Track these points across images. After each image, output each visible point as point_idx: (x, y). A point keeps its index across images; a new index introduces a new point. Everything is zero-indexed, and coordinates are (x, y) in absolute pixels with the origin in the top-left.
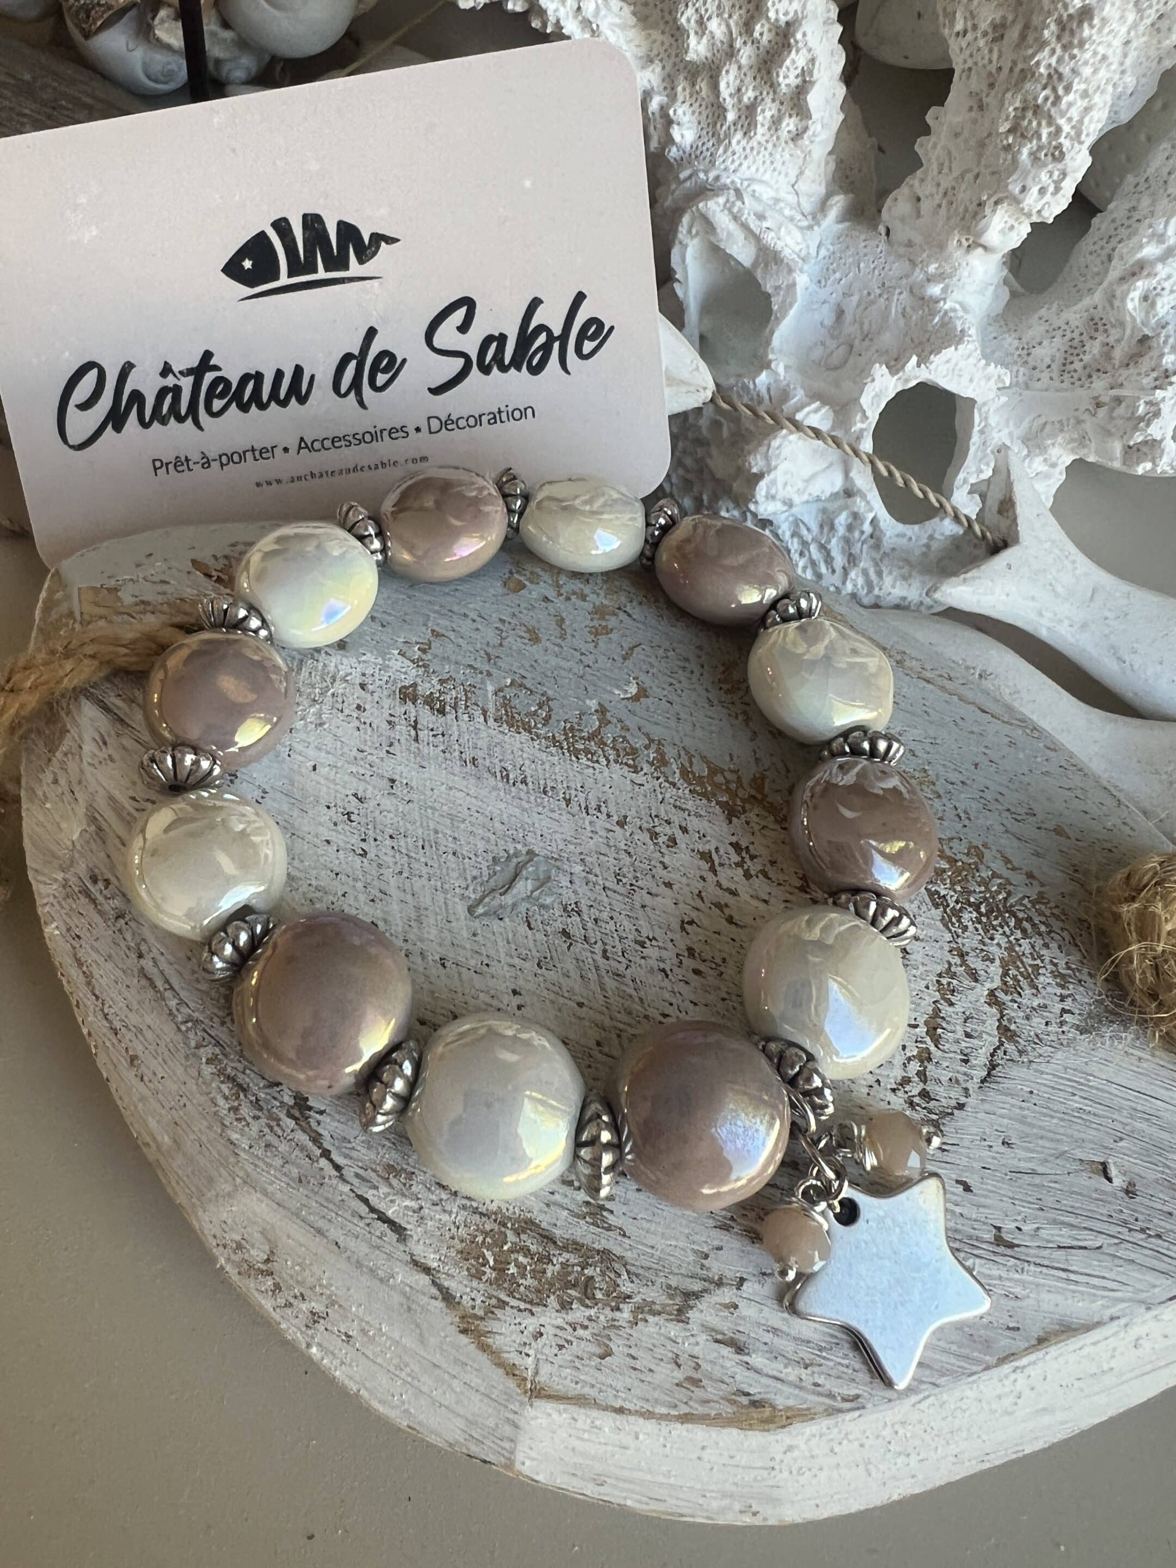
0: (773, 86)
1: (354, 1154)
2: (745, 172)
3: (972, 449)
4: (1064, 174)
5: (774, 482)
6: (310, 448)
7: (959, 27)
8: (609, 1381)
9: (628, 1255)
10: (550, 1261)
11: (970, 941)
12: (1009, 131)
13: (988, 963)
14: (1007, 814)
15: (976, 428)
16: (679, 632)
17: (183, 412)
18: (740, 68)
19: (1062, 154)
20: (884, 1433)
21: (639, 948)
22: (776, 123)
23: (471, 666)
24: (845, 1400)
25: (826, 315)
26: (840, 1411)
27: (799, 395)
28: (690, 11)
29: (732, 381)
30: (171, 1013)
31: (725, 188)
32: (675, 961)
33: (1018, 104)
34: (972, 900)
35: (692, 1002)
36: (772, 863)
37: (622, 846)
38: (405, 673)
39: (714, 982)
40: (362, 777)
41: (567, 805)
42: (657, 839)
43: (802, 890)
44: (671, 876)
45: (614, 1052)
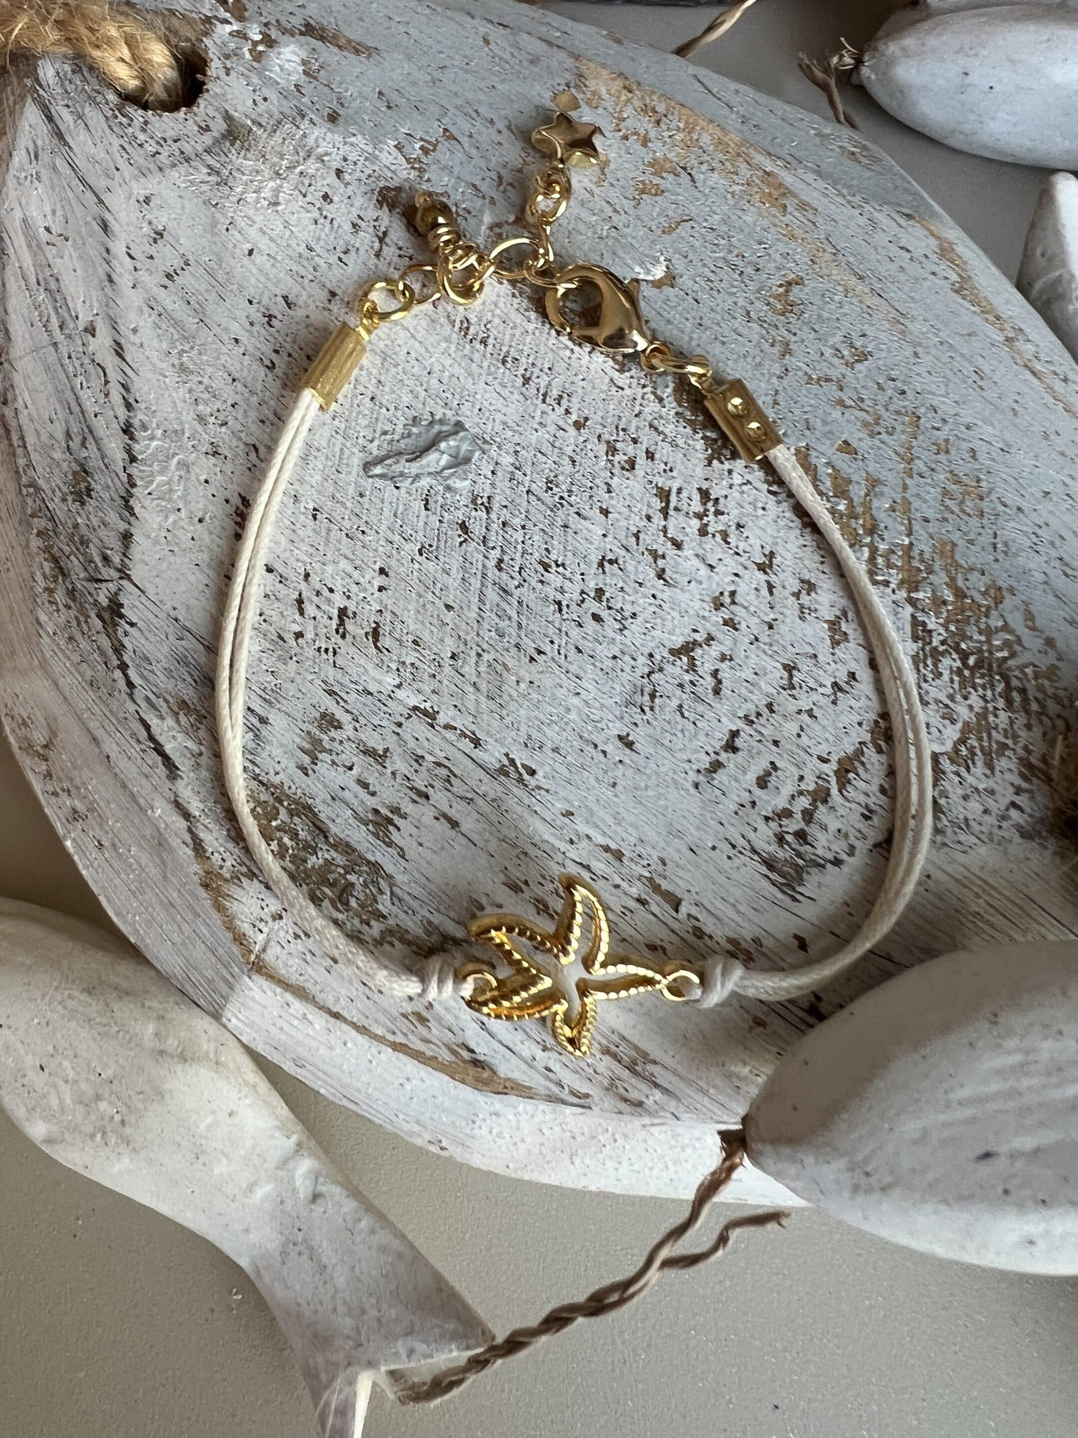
1: (151, 677)
8: (335, 985)
9: (399, 876)
10: (314, 853)
13: (947, 722)
14: (1057, 564)
21: (540, 569)
23: (474, 186)
24: (572, 1093)
26: (563, 1102)
34: (963, 646)
35: (577, 648)
36: (739, 526)
37: (569, 450)
38: (394, 172)
39: (611, 634)
40: (300, 280)
41: (524, 385)
42: (613, 455)
43: (762, 568)
44: (612, 502)
45: (466, 670)
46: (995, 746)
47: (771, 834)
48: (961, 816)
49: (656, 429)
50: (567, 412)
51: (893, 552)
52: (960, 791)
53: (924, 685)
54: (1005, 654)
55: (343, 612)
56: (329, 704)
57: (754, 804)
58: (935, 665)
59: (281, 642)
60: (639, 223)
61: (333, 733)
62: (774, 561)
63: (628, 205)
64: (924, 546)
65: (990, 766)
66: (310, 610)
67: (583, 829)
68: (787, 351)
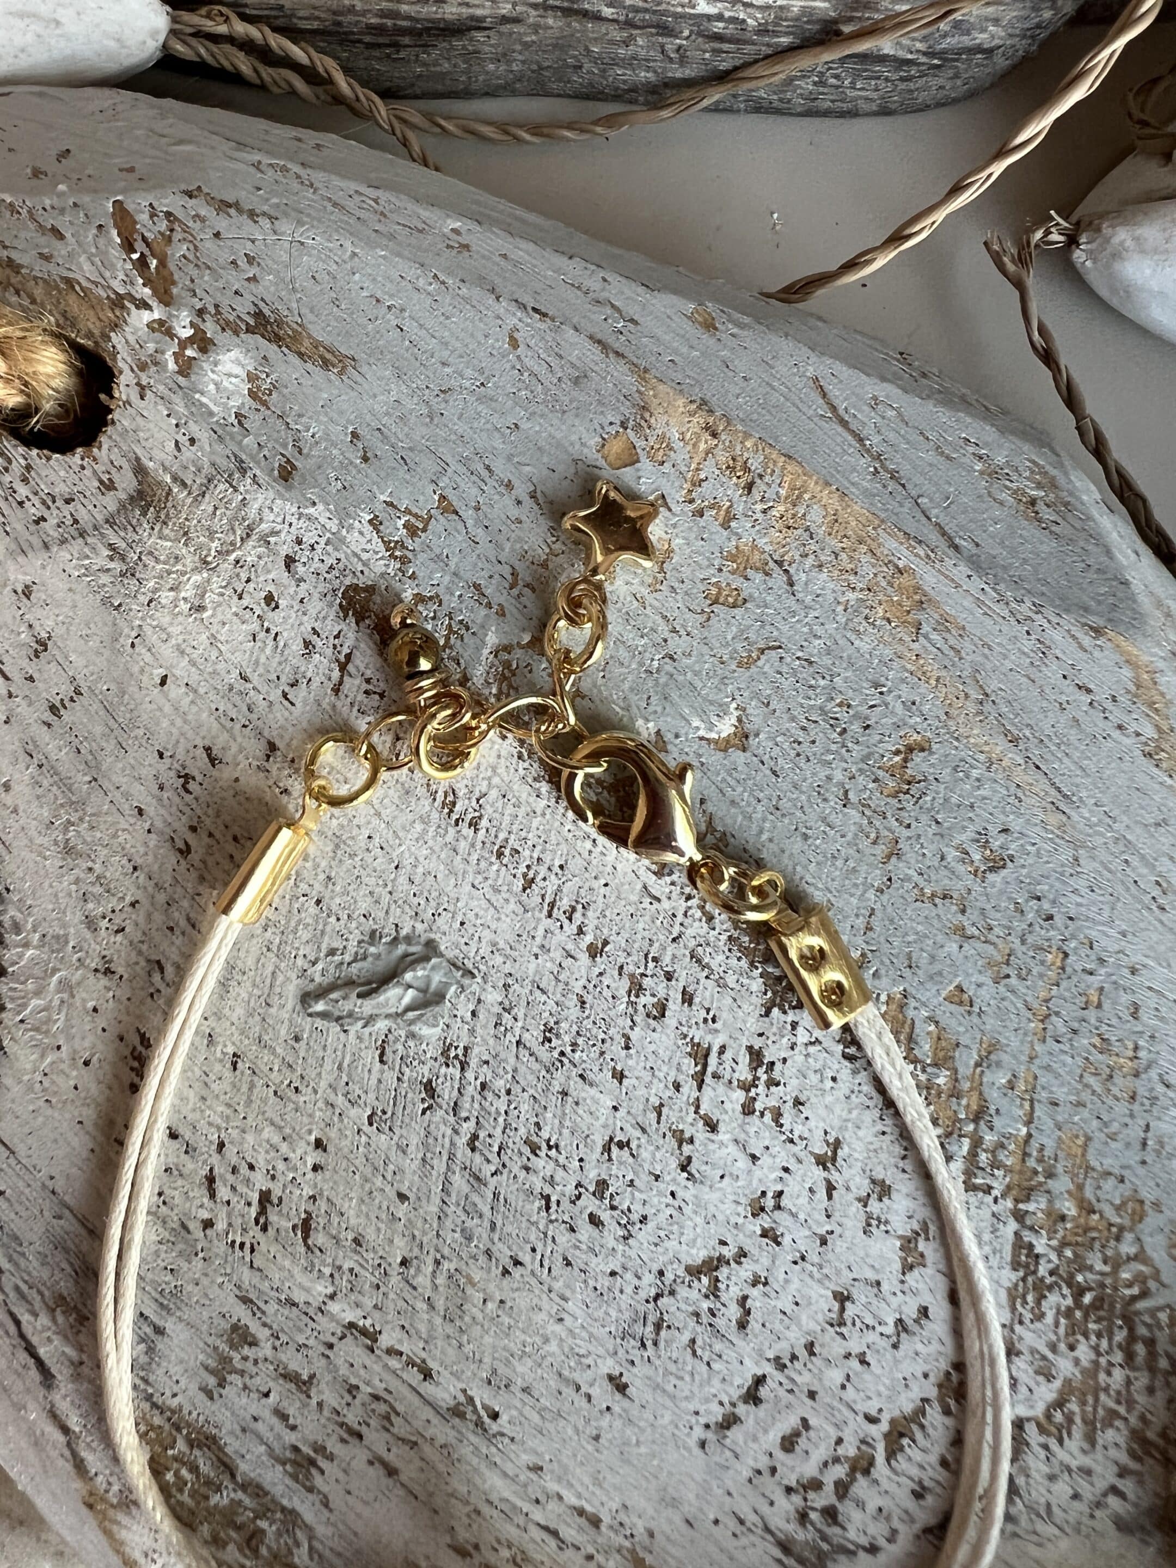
9: (320, 1528)
10: (219, 1491)
11: (1034, 1337)
34: (1079, 1278)
35: (565, 1259)
37: (578, 987)
38: (365, 564)
39: (611, 1243)
40: (229, 724)
41: (524, 890)
42: (637, 996)
43: (821, 1162)
44: (630, 1062)
45: (420, 1280)
46: (1101, 1412)
47: (791, 1509)
49: (699, 961)
50: (580, 931)
51: (1002, 1146)
52: (1046, 1469)
53: (1017, 1328)
54: (1135, 1291)
55: (265, 1197)
56: (241, 1313)
57: (773, 1470)
58: (1038, 1302)
59: (183, 1233)
60: (705, 650)
61: (246, 1351)
62: (840, 1152)
63: (693, 621)
64: (1047, 1139)
65: (1090, 1437)
66: (223, 1193)
67: (553, 1487)
68: (894, 853)
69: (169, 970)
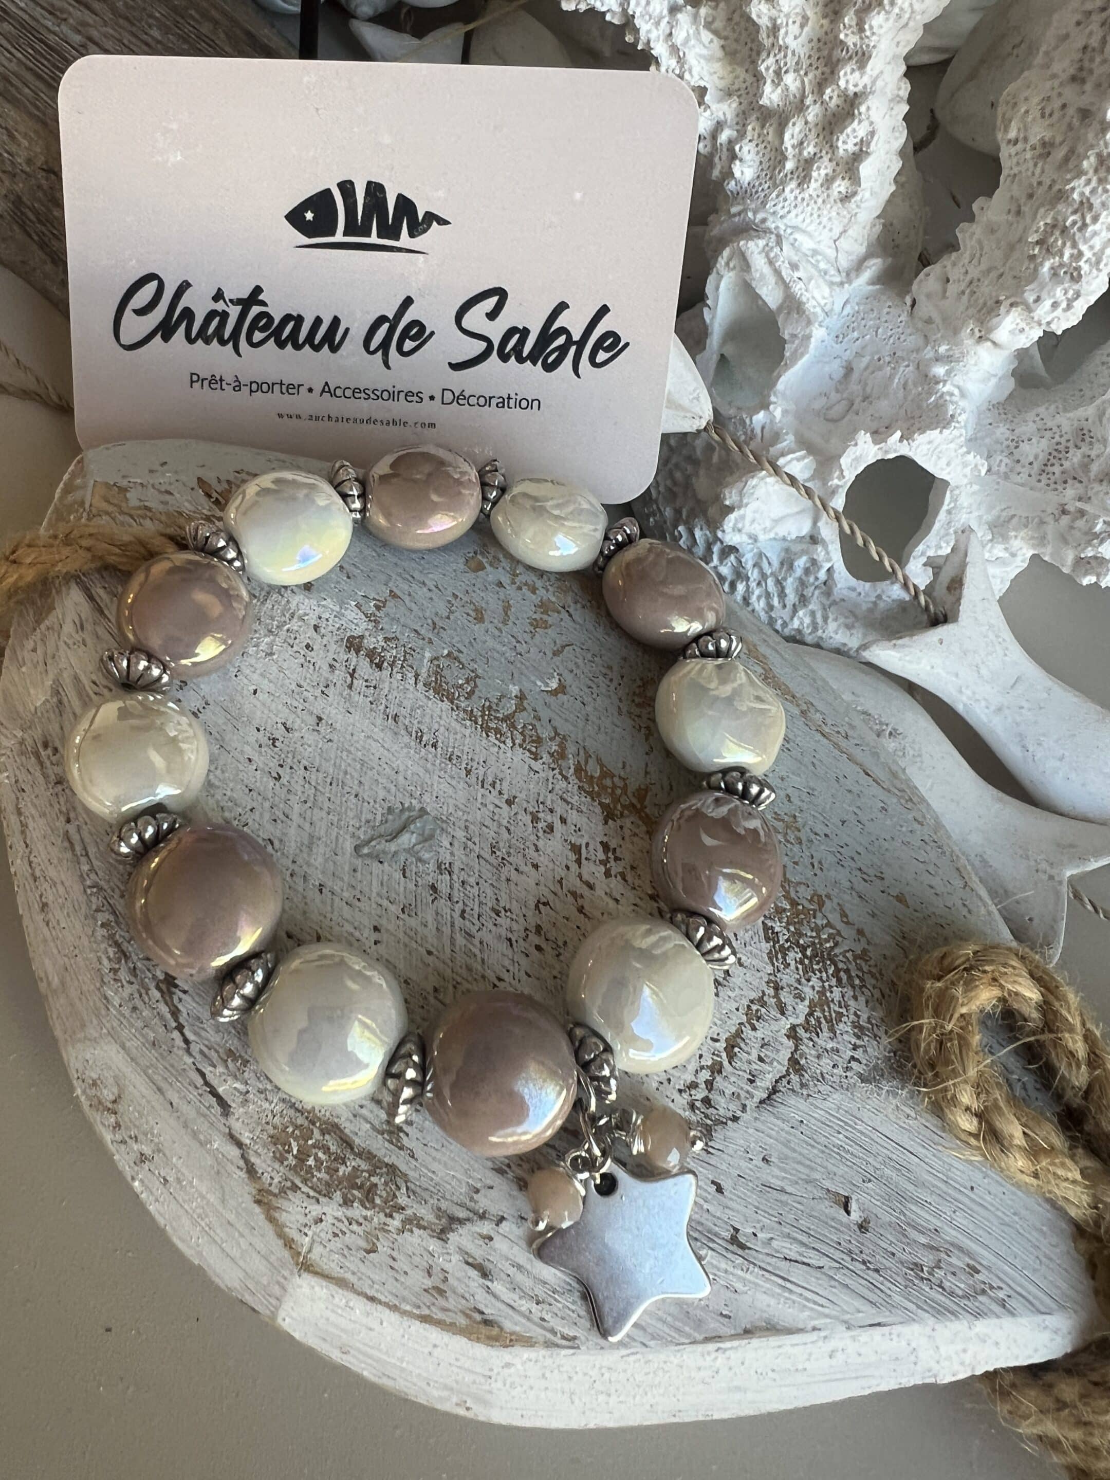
0: (833, 148)
1: (203, 1033)
2: (791, 219)
3: (937, 526)
4: (1078, 295)
5: (743, 517)
6: (333, 394)
7: (1012, 134)
8: (369, 1273)
9: (411, 1174)
10: (344, 1163)
11: (787, 978)
12: (1037, 243)
13: (798, 1000)
14: (858, 873)
15: (945, 507)
16: (612, 641)
17: (226, 336)
18: (806, 123)
19: (1080, 276)
20: (591, 1373)
21: (493, 915)
22: (828, 181)
23: (416, 631)
24: (564, 1337)
25: (836, 368)
26: (557, 1346)
27: (789, 440)
28: (771, 61)
29: (732, 412)
30: (82, 876)
31: (767, 231)
32: (523, 935)
33: (1049, 221)
34: (801, 942)
35: (528, 974)
36: (633, 868)
37: (505, 823)
38: (356, 625)
39: (551, 961)
40: (294, 710)
41: (467, 776)
42: (537, 823)
43: (654, 898)
44: (540, 858)
45: (447, 1001)
46: (834, 1015)
47: (685, 1102)
48: (818, 1072)
49: (565, 801)
50: (500, 793)
52: (813, 1052)
53: (779, 974)
54: (831, 944)
57: (669, 1080)
58: (784, 958)
60: (536, 649)
63: (527, 637)
65: (832, 1030)
68: (650, 734)
69: (276, 843)
